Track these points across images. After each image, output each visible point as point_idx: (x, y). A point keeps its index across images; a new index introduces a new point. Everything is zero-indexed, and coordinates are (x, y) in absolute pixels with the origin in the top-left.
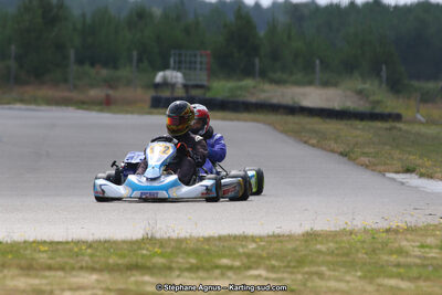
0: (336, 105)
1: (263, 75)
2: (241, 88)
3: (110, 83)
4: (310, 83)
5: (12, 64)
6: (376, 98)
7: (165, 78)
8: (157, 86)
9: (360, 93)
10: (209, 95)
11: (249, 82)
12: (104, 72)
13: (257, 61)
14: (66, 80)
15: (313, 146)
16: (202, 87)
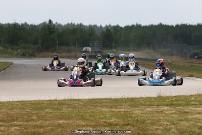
1: (115, 48)
3: (69, 51)
4: (129, 51)
5: (40, 46)
7: (86, 49)
8: (84, 51)
9: (148, 53)
10: (103, 54)
11: (114, 51)
12: (66, 48)
13: (113, 44)
14: (55, 50)
16: (100, 52)
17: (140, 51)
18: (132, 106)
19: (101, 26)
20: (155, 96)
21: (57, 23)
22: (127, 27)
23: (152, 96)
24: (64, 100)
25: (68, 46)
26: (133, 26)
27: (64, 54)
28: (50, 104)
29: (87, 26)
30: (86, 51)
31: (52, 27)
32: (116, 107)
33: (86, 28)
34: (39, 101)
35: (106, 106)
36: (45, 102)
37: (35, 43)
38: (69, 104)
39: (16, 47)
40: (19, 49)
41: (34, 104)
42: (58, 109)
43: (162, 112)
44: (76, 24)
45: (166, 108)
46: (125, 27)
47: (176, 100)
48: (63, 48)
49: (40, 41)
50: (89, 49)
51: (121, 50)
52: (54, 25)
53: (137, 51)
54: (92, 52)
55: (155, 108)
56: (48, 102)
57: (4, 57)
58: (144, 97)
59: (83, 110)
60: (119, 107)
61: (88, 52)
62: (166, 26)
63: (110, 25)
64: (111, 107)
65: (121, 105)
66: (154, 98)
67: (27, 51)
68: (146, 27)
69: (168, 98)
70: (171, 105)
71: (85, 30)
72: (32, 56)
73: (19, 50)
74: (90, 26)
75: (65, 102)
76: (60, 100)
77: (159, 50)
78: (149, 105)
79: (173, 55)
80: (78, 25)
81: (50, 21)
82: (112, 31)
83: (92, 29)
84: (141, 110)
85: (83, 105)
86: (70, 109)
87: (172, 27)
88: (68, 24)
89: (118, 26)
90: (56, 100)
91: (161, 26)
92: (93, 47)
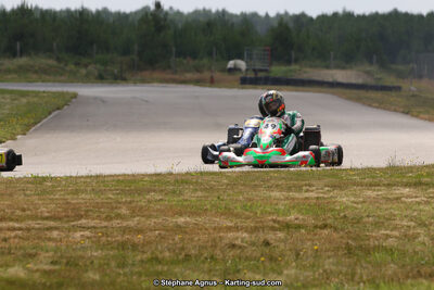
0: (360, 81)
1: (296, 61)
2: (291, 71)
3: (198, 69)
4: (328, 67)
5: (135, 57)
6: (379, 76)
7: (235, 65)
8: (230, 70)
9: (368, 73)
10: (272, 75)
11: (294, 67)
12: (192, 63)
13: (293, 53)
14: (169, 67)
15: (377, 108)
16: (266, 71)
17: (351, 68)
18: (334, 187)
19: (267, 15)
20: (383, 164)
21: (171, 8)
22: (323, 18)
23: (375, 165)
24: (187, 173)
25: (195, 58)
26: (335, 14)
27: (189, 76)
28: (156, 181)
29: (236, 16)
30: (235, 69)
31: (162, 16)
32: (299, 189)
33: (235, 20)
34: (133, 175)
35: (277, 186)
36: (146, 179)
37: (126, 51)
38: (196, 182)
39: (85, 60)
40: (90, 63)
41: (122, 181)
42: (174, 192)
43: (397, 199)
44: (214, 11)
45: (407, 191)
46: (319, 17)
47: (428, 175)
48: (185, 61)
49: (136, 47)
50: (242, 64)
51: (311, 67)
52: (167, 13)
53: (343, 68)
54: (247, 70)
55: (383, 192)
56: (154, 178)
57: (59, 82)
58: (360, 167)
59: (229, 195)
60: (304, 188)
61: (240, 70)
62: (406, 14)
63: (286, 13)
64: (289, 189)
65: (310, 186)
66: (380, 169)
67: (108, 68)
68: (362, 18)
69: (411, 169)
70: (418, 184)
71: (233, 24)
72: (119, 78)
73: (90, 68)
74: (244, 16)
75: (190, 177)
76: (178, 174)
77: (394, 66)
78: (371, 185)
79: (420, 77)
80: (218, 12)
81: (158, 5)
82: (291, 25)
83: (248, 21)
84: (352, 194)
85: (228, 185)
86: (200, 194)
87: (420, 17)
88: (196, 12)
89: (303, 15)
90: (171, 174)
91: (395, 15)
92: (249, 59)
